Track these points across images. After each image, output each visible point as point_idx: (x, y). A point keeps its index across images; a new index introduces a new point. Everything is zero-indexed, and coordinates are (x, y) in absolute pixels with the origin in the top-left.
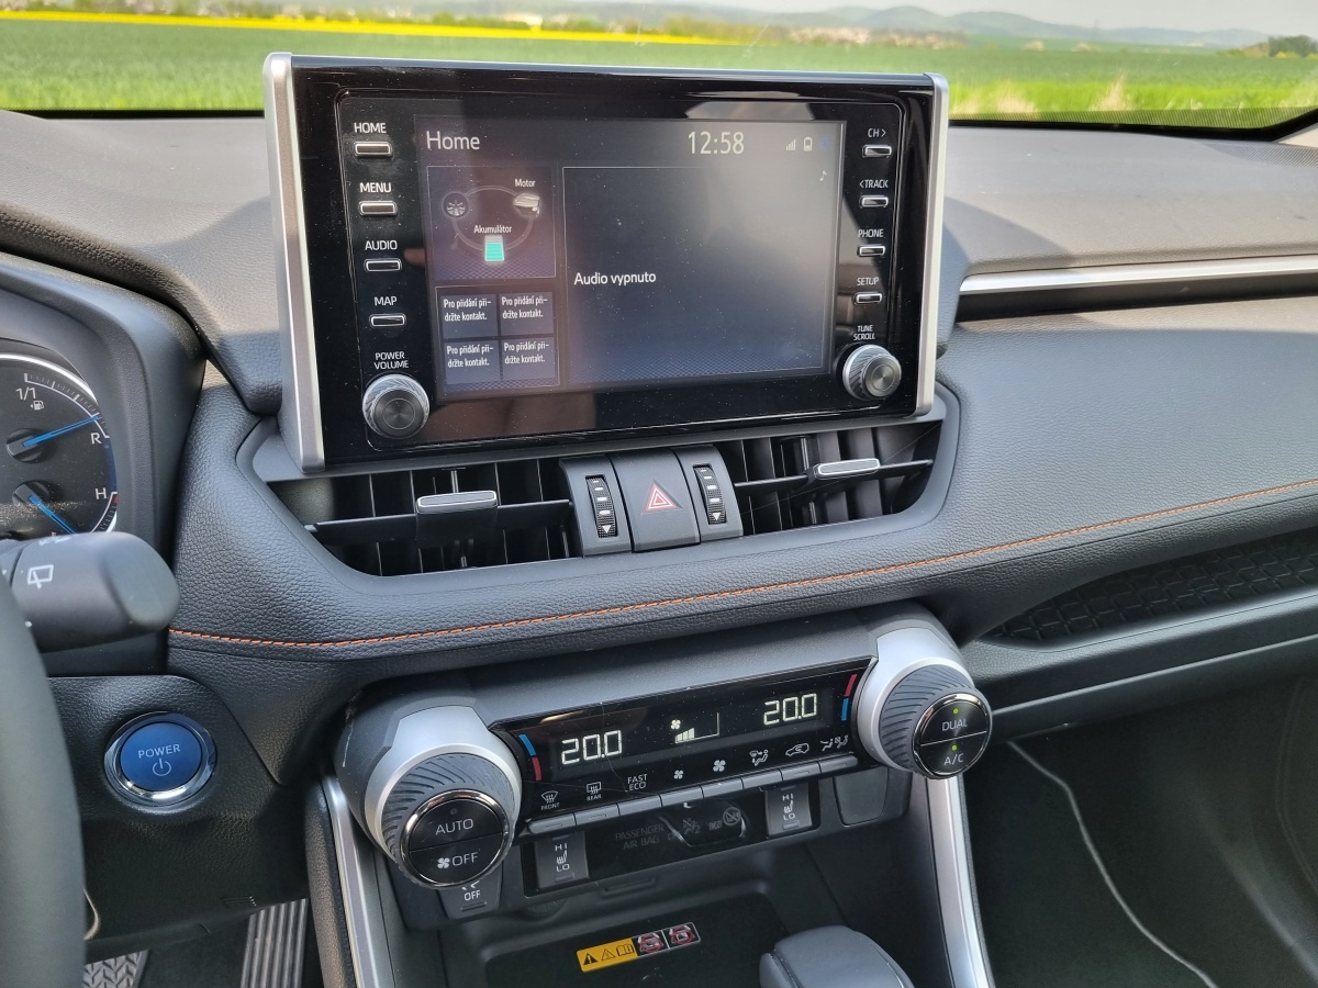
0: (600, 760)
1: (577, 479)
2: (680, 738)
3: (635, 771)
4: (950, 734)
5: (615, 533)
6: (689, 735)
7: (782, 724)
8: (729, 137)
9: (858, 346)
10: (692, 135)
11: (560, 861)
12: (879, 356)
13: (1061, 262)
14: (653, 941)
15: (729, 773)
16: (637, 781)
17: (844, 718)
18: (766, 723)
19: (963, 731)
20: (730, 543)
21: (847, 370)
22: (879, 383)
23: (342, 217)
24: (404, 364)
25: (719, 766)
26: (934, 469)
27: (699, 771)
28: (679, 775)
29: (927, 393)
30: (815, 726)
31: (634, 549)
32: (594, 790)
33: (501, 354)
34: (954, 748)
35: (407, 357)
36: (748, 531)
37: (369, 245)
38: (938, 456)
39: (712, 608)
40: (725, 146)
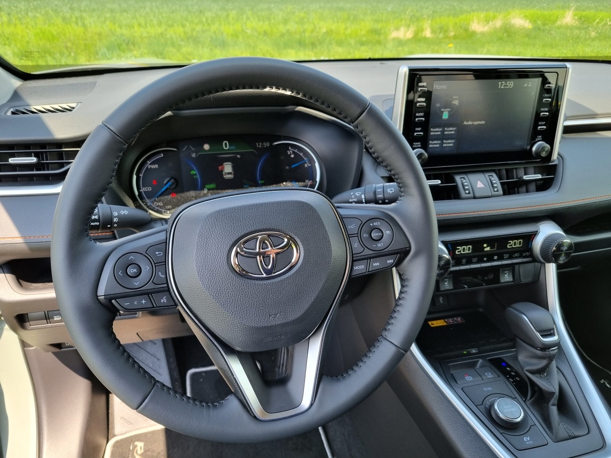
0: (465, 254)
1: (458, 178)
2: (486, 249)
3: (475, 257)
4: (562, 251)
5: (469, 193)
6: (488, 249)
7: (513, 248)
8: (509, 83)
9: (537, 142)
10: (500, 83)
11: (446, 283)
12: (544, 145)
13: (594, 116)
14: (451, 320)
15: (498, 260)
16: (475, 260)
17: (530, 247)
18: (508, 247)
19: (566, 250)
20: (499, 197)
21: (534, 149)
22: (544, 153)
23: (412, 107)
24: (420, 146)
25: (496, 258)
26: (555, 179)
27: (490, 258)
28: (485, 259)
29: (555, 156)
30: (522, 249)
31: (475, 198)
32: (464, 261)
33: (443, 143)
34: (563, 255)
35: (421, 144)
36: (505, 194)
37: (417, 115)
38: (556, 174)
39: (497, 214)
40: (508, 86)
